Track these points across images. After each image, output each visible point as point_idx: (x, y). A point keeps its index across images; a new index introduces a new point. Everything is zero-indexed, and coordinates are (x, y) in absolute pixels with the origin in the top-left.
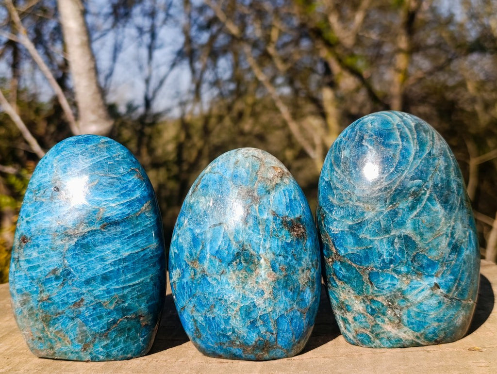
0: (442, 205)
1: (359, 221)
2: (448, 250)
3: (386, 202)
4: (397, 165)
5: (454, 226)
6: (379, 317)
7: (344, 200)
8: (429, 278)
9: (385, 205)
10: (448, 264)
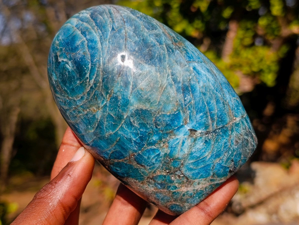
0: (149, 64)
1: (97, 125)
2: (181, 96)
3: (102, 95)
4: (91, 60)
5: (172, 73)
6: (170, 186)
7: (76, 117)
8: (181, 129)
9: (104, 98)
10: (188, 107)
